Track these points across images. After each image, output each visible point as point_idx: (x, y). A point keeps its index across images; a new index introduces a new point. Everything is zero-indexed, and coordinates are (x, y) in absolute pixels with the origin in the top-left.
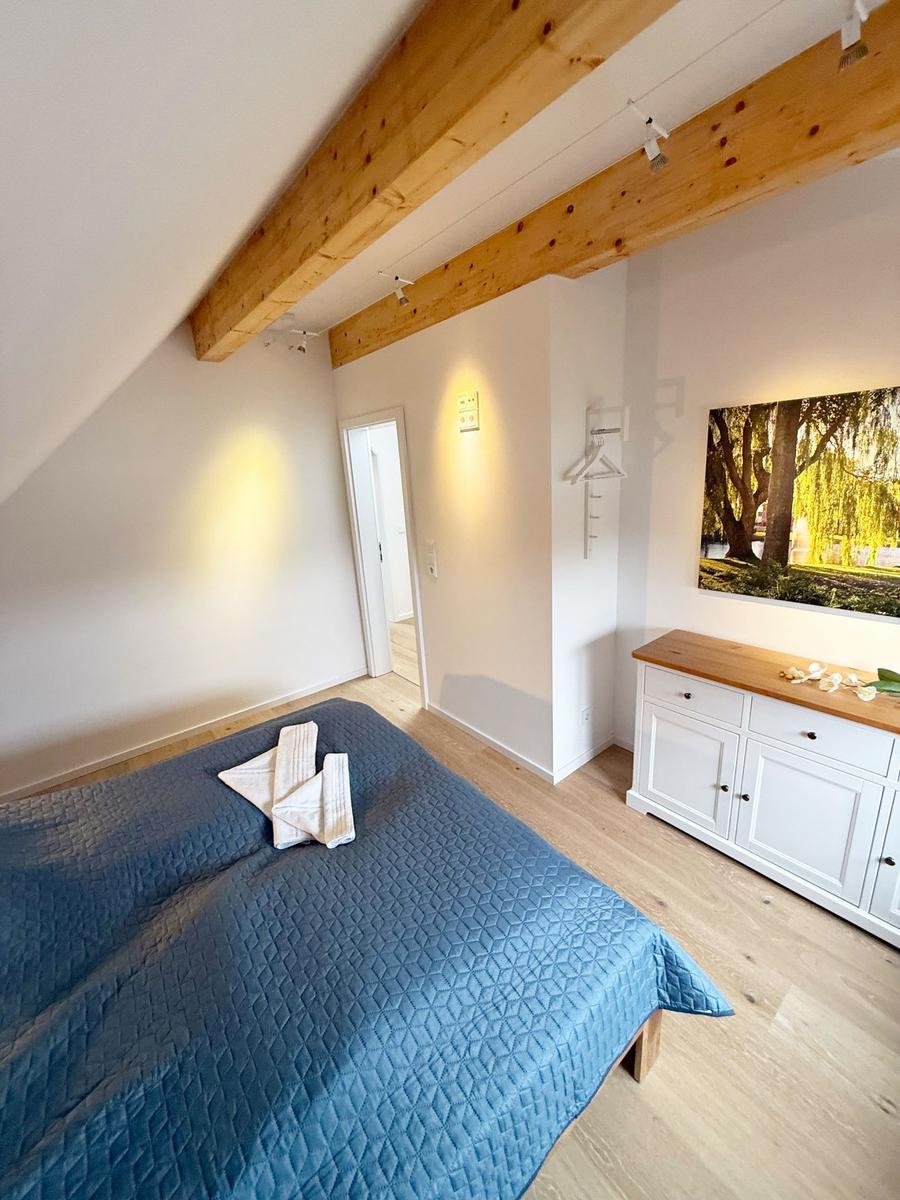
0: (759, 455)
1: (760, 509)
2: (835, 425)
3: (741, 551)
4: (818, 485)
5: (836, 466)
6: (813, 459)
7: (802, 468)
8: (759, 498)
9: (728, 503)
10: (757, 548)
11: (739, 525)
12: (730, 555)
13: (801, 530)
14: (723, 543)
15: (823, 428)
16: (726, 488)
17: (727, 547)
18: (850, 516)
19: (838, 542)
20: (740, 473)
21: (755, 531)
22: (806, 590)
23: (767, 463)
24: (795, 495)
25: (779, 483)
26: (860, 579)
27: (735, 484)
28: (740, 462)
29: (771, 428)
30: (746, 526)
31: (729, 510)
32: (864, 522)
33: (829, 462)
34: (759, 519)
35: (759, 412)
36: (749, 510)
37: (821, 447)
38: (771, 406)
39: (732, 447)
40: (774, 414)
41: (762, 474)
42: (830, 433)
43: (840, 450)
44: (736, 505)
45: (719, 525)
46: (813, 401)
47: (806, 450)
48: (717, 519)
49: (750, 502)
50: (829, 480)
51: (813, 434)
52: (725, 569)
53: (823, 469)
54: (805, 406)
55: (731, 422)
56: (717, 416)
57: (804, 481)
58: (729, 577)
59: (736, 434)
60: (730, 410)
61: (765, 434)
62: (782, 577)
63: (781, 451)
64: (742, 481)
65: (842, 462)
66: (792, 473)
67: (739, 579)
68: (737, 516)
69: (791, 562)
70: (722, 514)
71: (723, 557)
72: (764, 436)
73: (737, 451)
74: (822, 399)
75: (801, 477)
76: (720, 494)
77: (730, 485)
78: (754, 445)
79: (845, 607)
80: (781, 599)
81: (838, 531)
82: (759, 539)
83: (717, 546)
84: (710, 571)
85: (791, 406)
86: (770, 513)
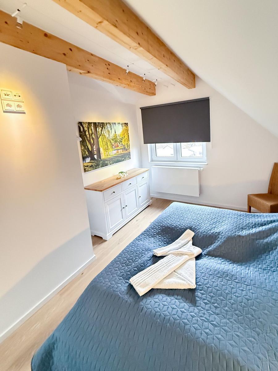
0: (92, 134)
1: (94, 147)
2: (102, 128)
3: (93, 159)
4: (102, 141)
5: (104, 136)
6: (101, 135)
8: (93, 144)
9: (88, 147)
10: (96, 157)
11: (91, 152)
12: (90, 160)
13: (101, 150)
14: (89, 157)
16: (86, 143)
17: (90, 158)
18: (107, 146)
19: (107, 152)
20: (89, 138)
21: (94, 153)
22: (104, 164)
23: (93, 136)
24: (99, 143)
25: (96, 140)
26: (111, 158)
28: (88, 136)
29: (93, 128)
30: (92, 151)
32: (109, 147)
34: (94, 150)
35: (90, 124)
36: (92, 148)
37: (101, 133)
40: (92, 124)
41: (93, 138)
42: (102, 129)
43: (104, 133)
44: (89, 147)
45: (87, 153)
46: (98, 123)
47: (99, 133)
48: (86, 151)
49: (92, 146)
50: (103, 139)
51: (100, 130)
52: (90, 164)
53: (102, 137)
54: (97, 124)
55: (85, 126)
56: (80, 123)
57: (100, 139)
59: (86, 129)
60: (83, 122)
61: (92, 129)
62: (101, 162)
63: (95, 133)
64: (90, 140)
65: (104, 135)
66: (98, 138)
67: (94, 166)
68: (90, 150)
69: (101, 158)
70: (87, 150)
73: (87, 133)
74: (99, 123)
75: (99, 139)
76: (85, 144)
77: (87, 142)
78: (90, 131)
79: (111, 164)
80: (102, 167)
81: (106, 150)
82: (96, 154)
83: (88, 159)
84: (87, 166)
85: (95, 124)
86: (96, 148)
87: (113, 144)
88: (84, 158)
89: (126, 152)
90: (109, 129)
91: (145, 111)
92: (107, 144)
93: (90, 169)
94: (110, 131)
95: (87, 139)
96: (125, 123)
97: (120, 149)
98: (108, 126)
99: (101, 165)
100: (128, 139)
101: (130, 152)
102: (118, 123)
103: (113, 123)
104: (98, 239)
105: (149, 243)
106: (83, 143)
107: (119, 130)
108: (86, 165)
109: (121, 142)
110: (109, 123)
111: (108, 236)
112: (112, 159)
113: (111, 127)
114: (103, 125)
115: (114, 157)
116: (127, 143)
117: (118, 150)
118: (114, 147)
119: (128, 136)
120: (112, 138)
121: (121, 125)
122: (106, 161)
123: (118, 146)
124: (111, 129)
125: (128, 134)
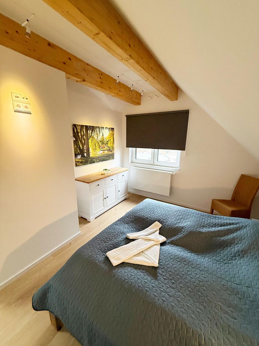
0: (84, 135)
1: (85, 147)
3: (83, 156)
5: (93, 138)
6: (91, 137)
7: (89, 138)
9: (79, 146)
10: (85, 154)
11: (82, 150)
12: (81, 157)
13: (91, 150)
14: (80, 155)
15: (91, 131)
18: (96, 147)
19: (95, 151)
20: (81, 139)
21: (84, 151)
22: (92, 161)
23: (85, 137)
24: (89, 143)
25: (87, 141)
27: (80, 142)
28: (80, 137)
29: (84, 130)
31: (80, 147)
32: (97, 148)
33: (92, 137)
34: (85, 149)
35: (82, 126)
36: (83, 147)
37: (91, 135)
38: (84, 126)
39: (79, 133)
40: (84, 127)
41: (84, 139)
42: (92, 132)
43: (93, 135)
44: (81, 146)
45: (78, 151)
46: (89, 126)
47: (89, 135)
48: (78, 149)
49: (83, 145)
50: (93, 141)
52: (81, 160)
55: (78, 128)
56: (75, 126)
57: (90, 140)
58: (82, 162)
59: (79, 131)
60: (77, 125)
62: (89, 159)
63: (86, 135)
65: (94, 137)
66: (88, 139)
68: (81, 148)
69: (90, 156)
71: (80, 158)
72: (83, 132)
73: (80, 134)
75: (89, 140)
76: (78, 144)
77: (79, 142)
78: (82, 133)
79: (97, 162)
80: (90, 164)
81: (95, 149)
82: (86, 153)
83: (79, 156)
84: (78, 162)
85: (86, 126)
86: (86, 147)
87: (100, 145)
88: (76, 155)
89: (111, 153)
90: (98, 132)
91: (129, 118)
92: (95, 145)
93: (80, 164)
94: (99, 134)
95: (79, 139)
96: (112, 128)
97: (106, 150)
98: (98, 129)
99: (89, 162)
100: (113, 142)
101: (114, 153)
102: (106, 128)
103: (101, 127)
104: (83, 220)
105: (124, 228)
106: (76, 142)
107: (106, 133)
108: (77, 160)
109: (107, 144)
110: (98, 127)
111: (91, 218)
112: (99, 158)
113: (100, 130)
114: (93, 128)
115: (101, 156)
116: (112, 145)
117: (104, 150)
118: (101, 148)
119: (114, 139)
120: (100, 140)
121: (108, 129)
122: (94, 159)
123: (105, 148)
124: (100, 132)
125: (114, 137)
